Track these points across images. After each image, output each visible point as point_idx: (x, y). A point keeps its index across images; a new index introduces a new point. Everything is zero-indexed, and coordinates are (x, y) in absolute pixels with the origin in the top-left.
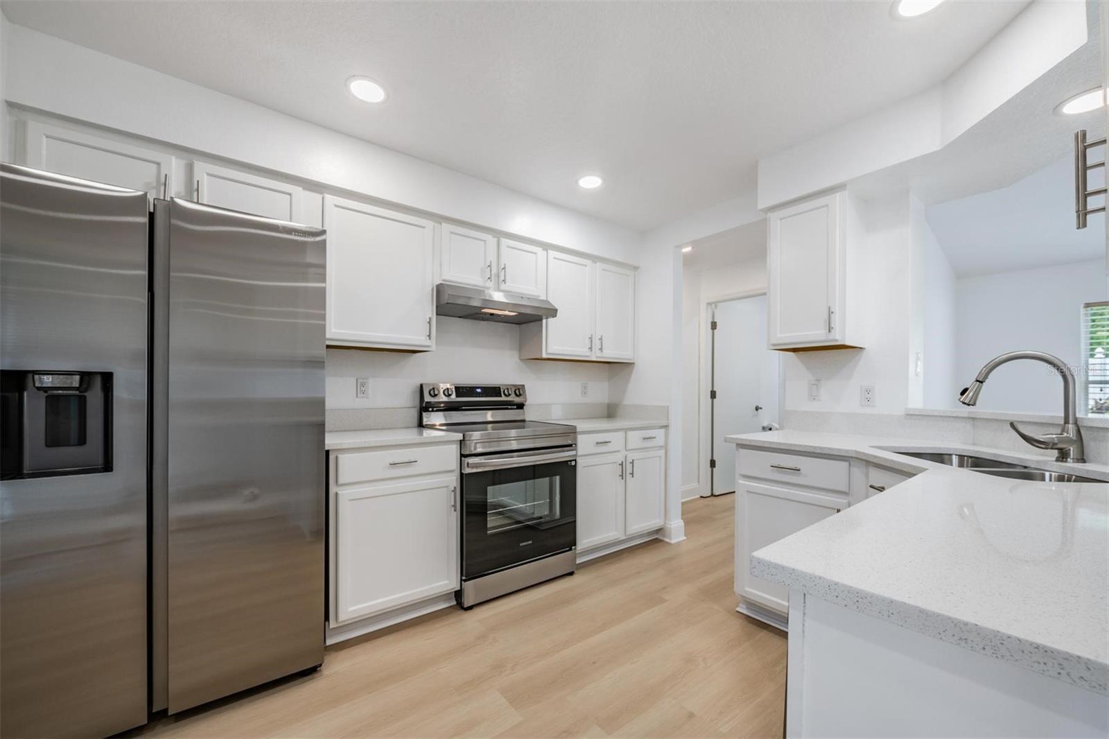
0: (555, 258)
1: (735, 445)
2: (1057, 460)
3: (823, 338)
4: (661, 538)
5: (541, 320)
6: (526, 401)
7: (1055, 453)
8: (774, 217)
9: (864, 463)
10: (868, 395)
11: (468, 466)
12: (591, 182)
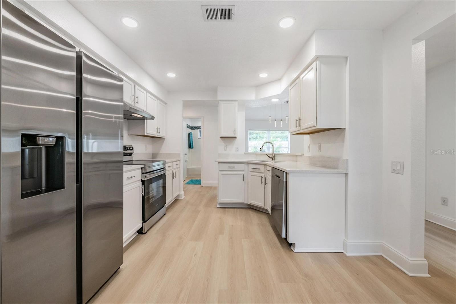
0: (149, 96)
1: (217, 163)
2: (272, 160)
3: (233, 135)
4: (178, 198)
5: (145, 120)
6: (133, 152)
7: (272, 159)
8: (221, 102)
9: (247, 164)
10: (237, 149)
11: (146, 177)
12: (171, 75)
